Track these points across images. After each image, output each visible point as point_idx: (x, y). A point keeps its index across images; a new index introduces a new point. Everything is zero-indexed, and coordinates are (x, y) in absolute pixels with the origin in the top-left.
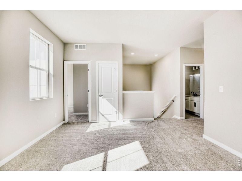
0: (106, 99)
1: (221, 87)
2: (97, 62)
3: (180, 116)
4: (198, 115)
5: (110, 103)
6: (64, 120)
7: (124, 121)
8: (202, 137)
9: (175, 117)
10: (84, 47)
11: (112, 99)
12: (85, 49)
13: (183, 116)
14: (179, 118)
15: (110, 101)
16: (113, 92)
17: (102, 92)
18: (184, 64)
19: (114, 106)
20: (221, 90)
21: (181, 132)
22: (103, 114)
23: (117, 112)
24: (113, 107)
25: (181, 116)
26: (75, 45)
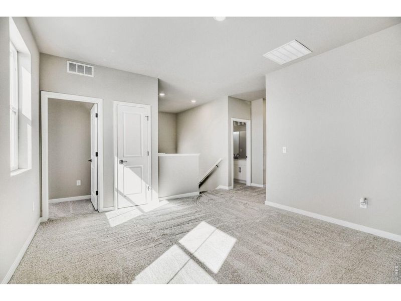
0: (131, 168)
1: (284, 148)
2: (115, 103)
3: (228, 185)
4: (244, 183)
5: (138, 175)
6: (41, 216)
7: (160, 201)
8: (264, 204)
9: (220, 187)
10: (89, 70)
11: (141, 167)
12: (91, 74)
13: (231, 186)
14: (227, 188)
15: (137, 170)
16: (142, 155)
17: (125, 155)
18: (232, 119)
19: (144, 180)
20: (284, 151)
21: (242, 203)
22: (125, 194)
23: (150, 188)
24: (142, 181)
25: (230, 185)
26: (68, 62)
